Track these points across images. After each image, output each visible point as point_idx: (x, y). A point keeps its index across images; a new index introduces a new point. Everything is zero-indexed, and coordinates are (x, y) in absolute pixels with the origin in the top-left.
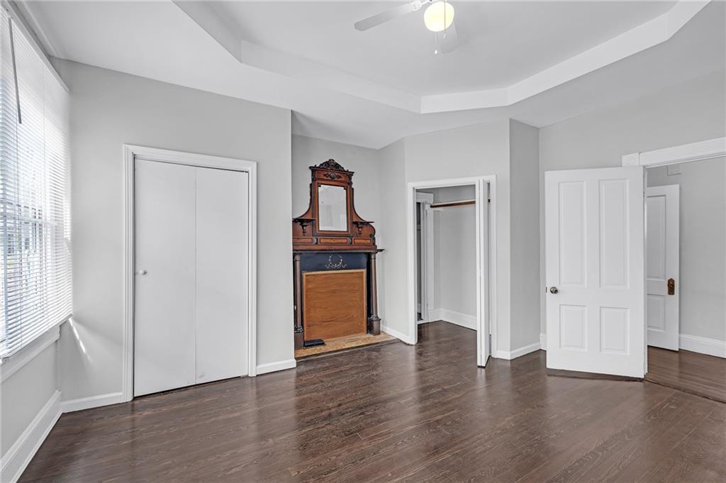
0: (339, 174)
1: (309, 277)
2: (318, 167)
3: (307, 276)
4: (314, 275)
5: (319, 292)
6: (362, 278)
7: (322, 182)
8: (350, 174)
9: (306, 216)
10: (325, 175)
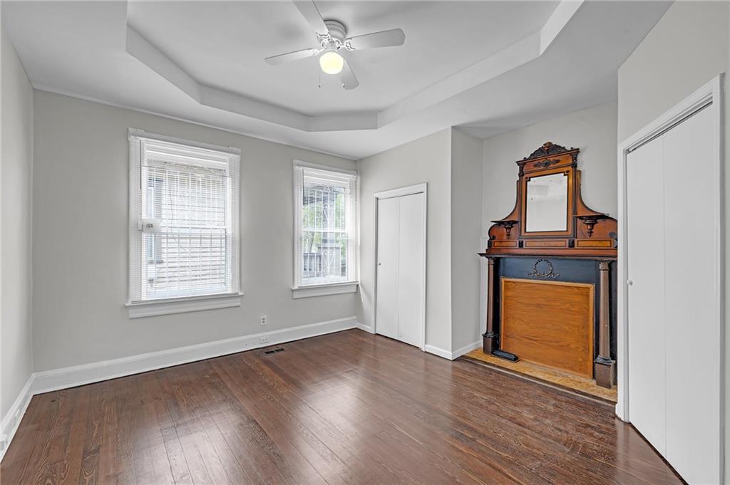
0: (556, 158)
1: (509, 284)
2: (530, 158)
3: (505, 281)
4: (514, 282)
5: (520, 302)
6: (588, 296)
7: (531, 175)
8: (575, 153)
9: (511, 217)
10: (535, 166)
